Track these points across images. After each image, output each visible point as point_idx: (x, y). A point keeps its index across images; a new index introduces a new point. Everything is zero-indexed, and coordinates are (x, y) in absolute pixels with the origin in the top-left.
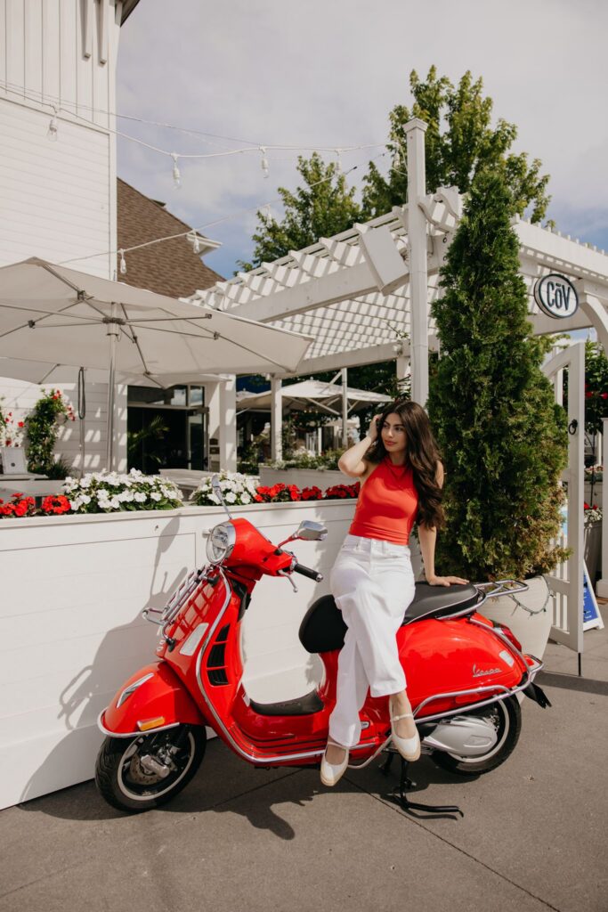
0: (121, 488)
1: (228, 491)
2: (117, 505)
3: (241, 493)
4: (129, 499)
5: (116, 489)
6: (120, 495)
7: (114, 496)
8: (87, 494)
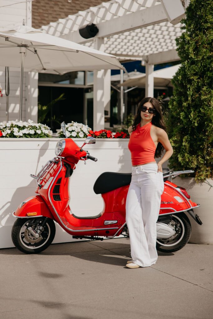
0: (24, 128)
1: (73, 131)
2: (21, 135)
3: (79, 132)
4: (27, 133)
5: (21, 128)
6: (23, 131)
7: (20, 131)
8: (9, 129)
